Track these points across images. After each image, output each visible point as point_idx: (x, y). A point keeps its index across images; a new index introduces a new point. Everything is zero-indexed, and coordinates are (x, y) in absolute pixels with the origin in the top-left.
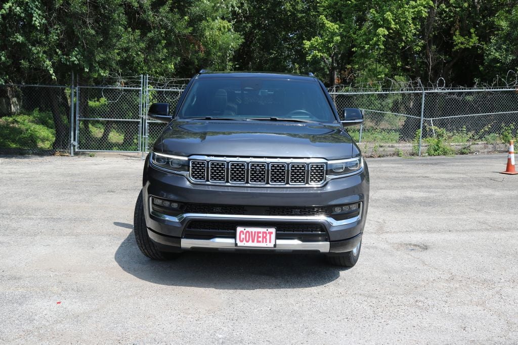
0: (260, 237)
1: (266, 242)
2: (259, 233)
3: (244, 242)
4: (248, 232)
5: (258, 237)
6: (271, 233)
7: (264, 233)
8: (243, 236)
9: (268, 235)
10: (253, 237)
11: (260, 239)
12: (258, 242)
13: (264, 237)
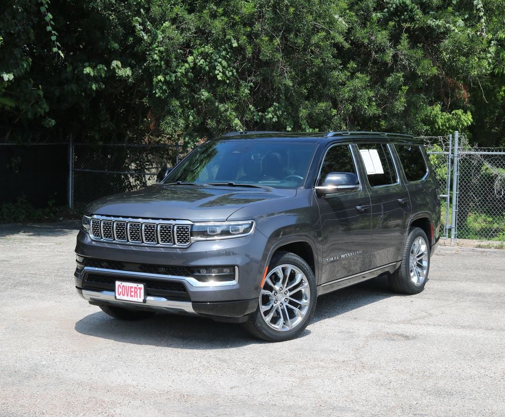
0: (132, 292)
1: (137, 297)
2: (132, 287)
3: (121, 295)
4: (123, 286)
5: (131, 292)
6: (140, 289)
7: (135, 288)
8: (120, 290)
9: (139, 290)
10: (127, 291)
11: (133, 294)
12: (132, 296)
13: (136, 292)
